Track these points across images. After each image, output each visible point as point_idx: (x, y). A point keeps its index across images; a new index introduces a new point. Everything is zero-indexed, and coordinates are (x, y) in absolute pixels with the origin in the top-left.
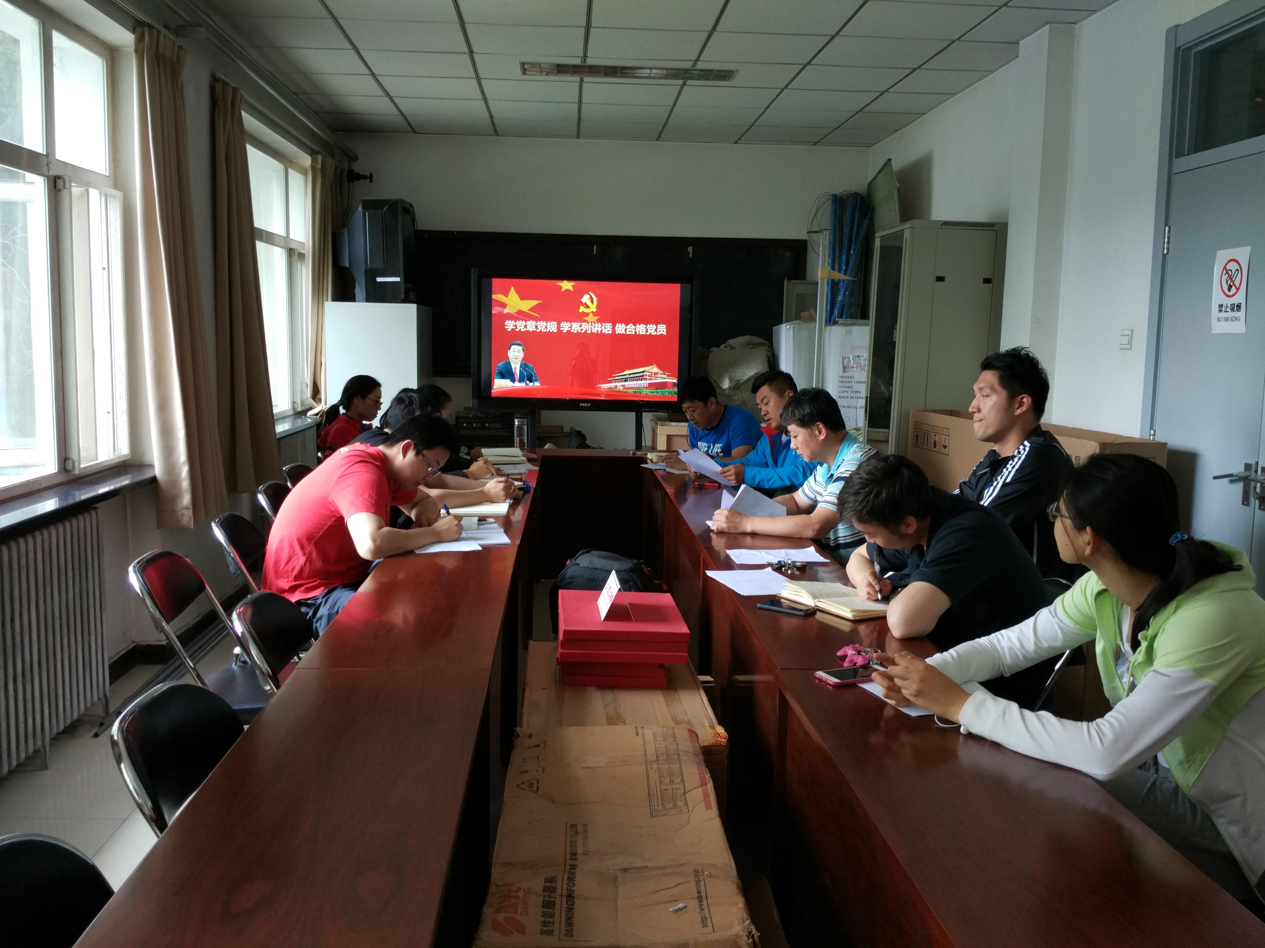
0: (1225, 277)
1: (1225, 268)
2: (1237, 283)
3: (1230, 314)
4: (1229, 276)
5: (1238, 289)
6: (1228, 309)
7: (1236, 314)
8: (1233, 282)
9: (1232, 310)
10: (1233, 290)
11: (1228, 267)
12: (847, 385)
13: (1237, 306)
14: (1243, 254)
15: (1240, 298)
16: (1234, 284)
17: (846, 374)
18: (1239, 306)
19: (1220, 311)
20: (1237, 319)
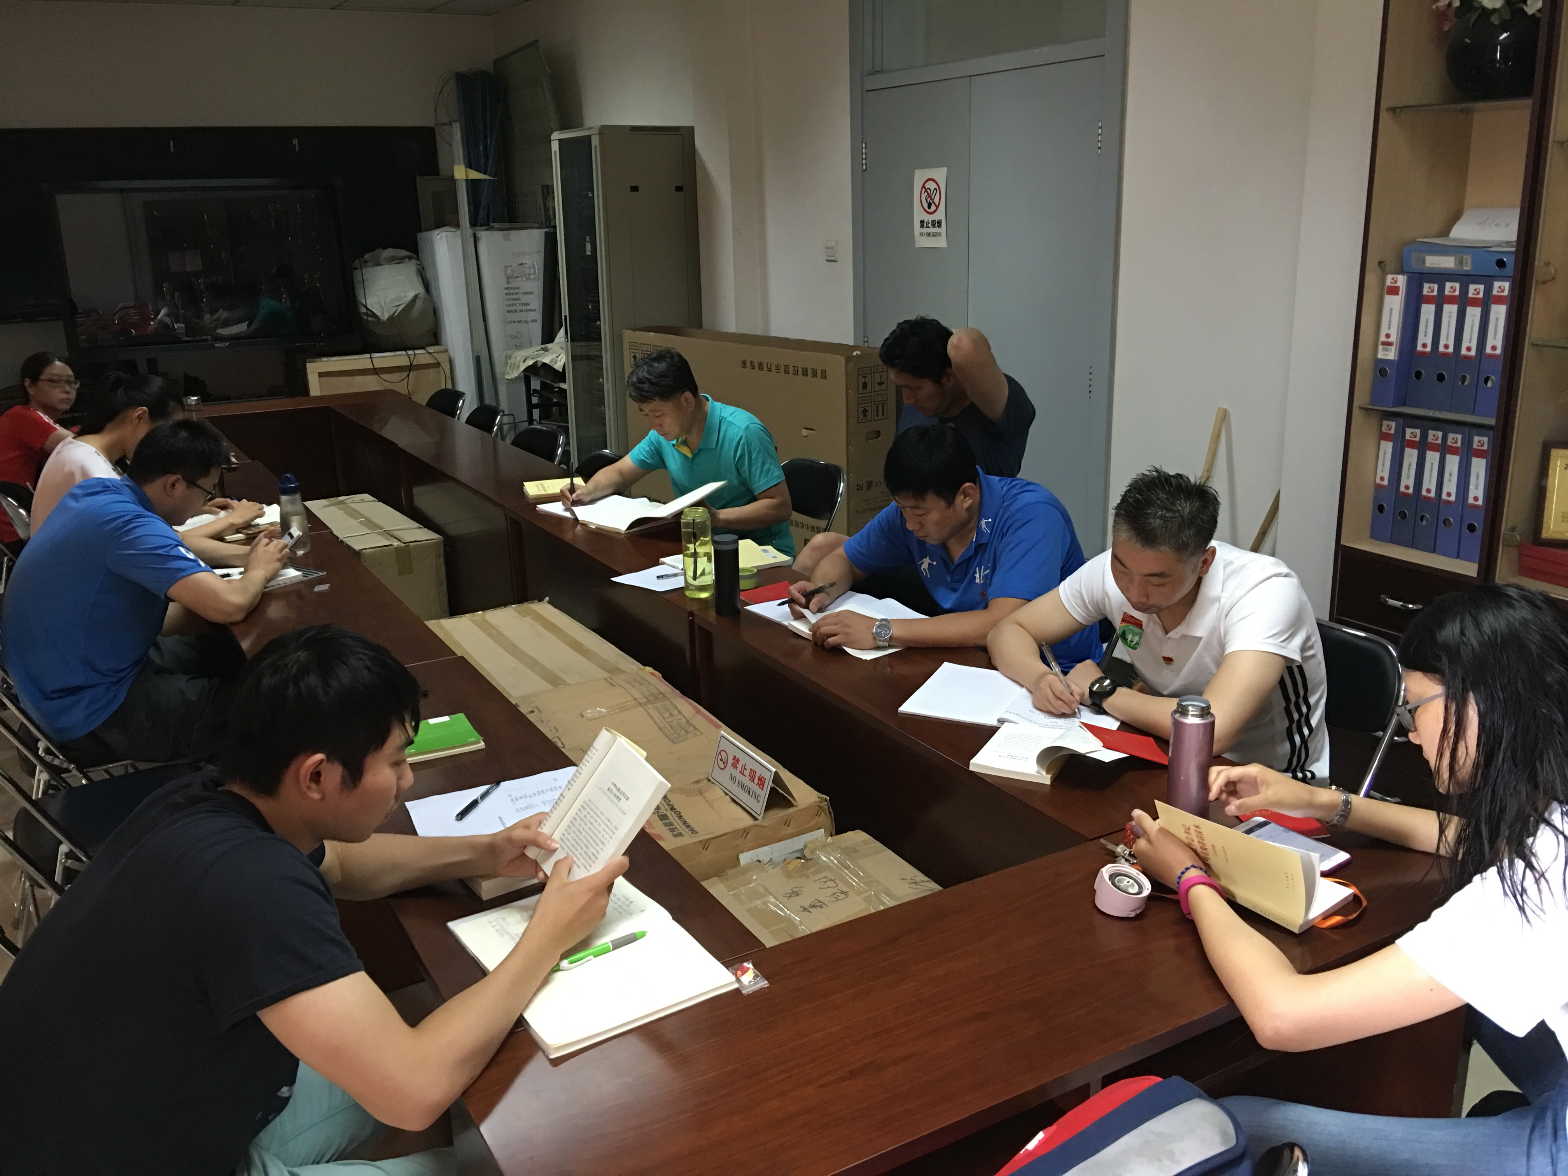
0: (924, 195)
1: (923, 186)
2: (936, 201)
3: (932, 230)
4: (928, 194)
5: (937, 207)
6: (930, 225)
7: (936, 230)
8: (933, 200)
9: (934, 226)
10: (933, 208)
11: (927, 186)
12: (515, 297)
13: (938, 222)
14: (940, 174)
15: (940, 215)
16: (933, 202)
17: (511, 285)
18: (939, 223)
19: (922, 226)
20: (938, 234)
